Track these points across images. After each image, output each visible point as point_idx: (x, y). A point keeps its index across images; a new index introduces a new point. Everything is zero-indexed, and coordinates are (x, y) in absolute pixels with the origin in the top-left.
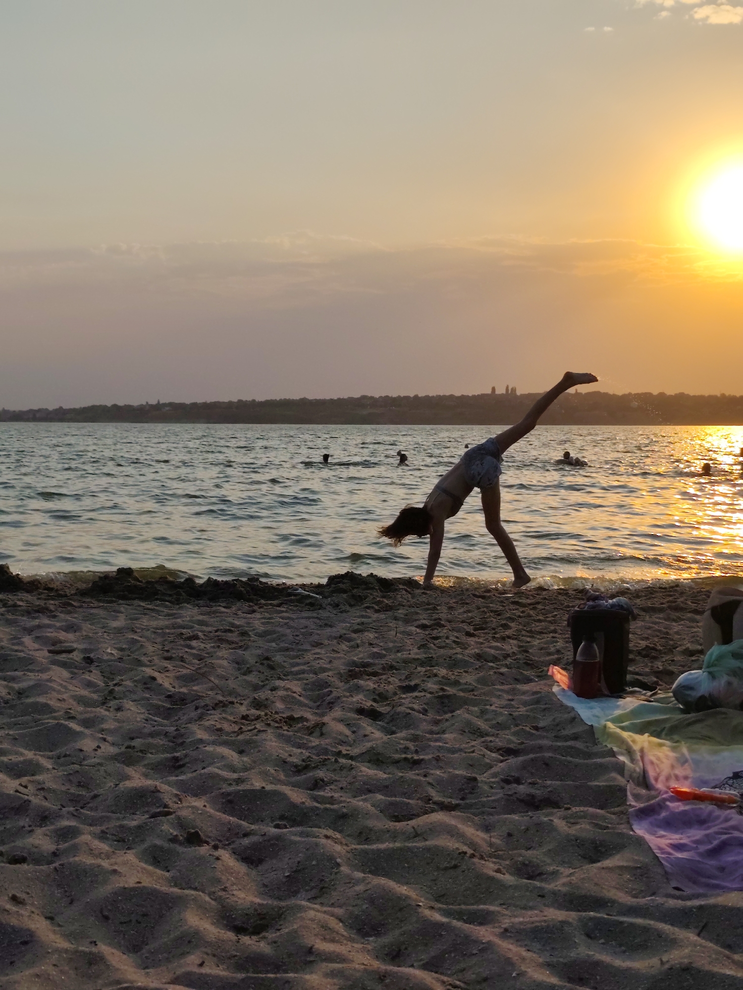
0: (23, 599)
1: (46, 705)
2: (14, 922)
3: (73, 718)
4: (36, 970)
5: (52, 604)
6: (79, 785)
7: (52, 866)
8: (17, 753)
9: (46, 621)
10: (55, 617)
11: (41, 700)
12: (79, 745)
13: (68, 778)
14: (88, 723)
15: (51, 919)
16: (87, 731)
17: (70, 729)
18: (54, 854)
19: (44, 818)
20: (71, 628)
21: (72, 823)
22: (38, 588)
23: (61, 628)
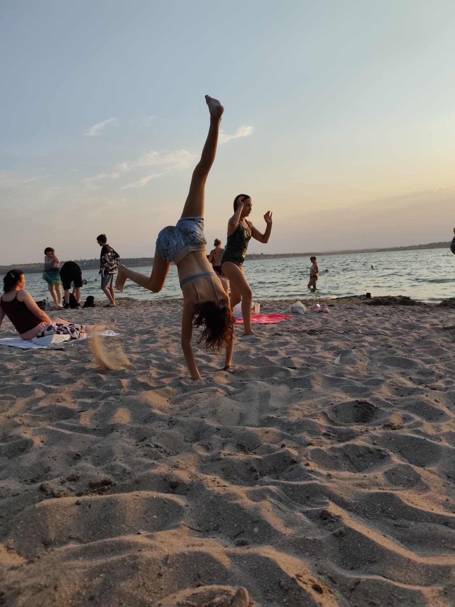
0: (417, 308)
1: (433, 342)
2: (437, 407)
3: (443, 346)
4: (448, 423)
5: (427, 309)
6: (450, 368)
7: (447, 392)
8: (426, 356)
9: (427, 315)
10: (429, 314)
11: (431, 340)
12: (447, 355)
13: (446, 365)
14: (449, 348)
15: (449, 408)
16: (449, 351)
17: (443, 350)
18: (446, 389)
19: (440, 377)
20: (435, 317)
21: (450, 379)
22: (421, 304)
23: (432, 317)
